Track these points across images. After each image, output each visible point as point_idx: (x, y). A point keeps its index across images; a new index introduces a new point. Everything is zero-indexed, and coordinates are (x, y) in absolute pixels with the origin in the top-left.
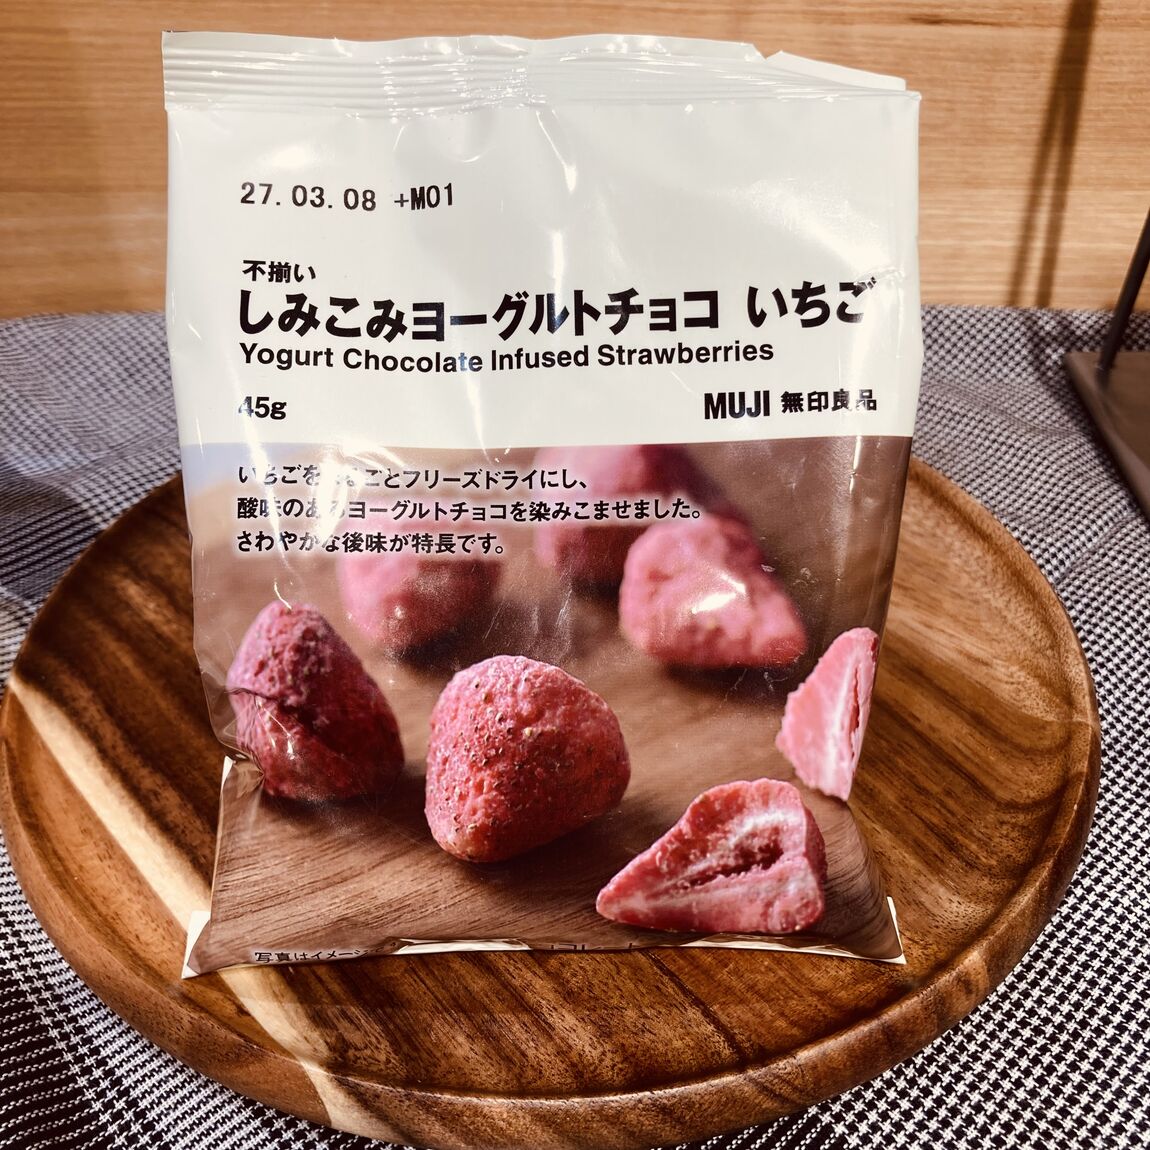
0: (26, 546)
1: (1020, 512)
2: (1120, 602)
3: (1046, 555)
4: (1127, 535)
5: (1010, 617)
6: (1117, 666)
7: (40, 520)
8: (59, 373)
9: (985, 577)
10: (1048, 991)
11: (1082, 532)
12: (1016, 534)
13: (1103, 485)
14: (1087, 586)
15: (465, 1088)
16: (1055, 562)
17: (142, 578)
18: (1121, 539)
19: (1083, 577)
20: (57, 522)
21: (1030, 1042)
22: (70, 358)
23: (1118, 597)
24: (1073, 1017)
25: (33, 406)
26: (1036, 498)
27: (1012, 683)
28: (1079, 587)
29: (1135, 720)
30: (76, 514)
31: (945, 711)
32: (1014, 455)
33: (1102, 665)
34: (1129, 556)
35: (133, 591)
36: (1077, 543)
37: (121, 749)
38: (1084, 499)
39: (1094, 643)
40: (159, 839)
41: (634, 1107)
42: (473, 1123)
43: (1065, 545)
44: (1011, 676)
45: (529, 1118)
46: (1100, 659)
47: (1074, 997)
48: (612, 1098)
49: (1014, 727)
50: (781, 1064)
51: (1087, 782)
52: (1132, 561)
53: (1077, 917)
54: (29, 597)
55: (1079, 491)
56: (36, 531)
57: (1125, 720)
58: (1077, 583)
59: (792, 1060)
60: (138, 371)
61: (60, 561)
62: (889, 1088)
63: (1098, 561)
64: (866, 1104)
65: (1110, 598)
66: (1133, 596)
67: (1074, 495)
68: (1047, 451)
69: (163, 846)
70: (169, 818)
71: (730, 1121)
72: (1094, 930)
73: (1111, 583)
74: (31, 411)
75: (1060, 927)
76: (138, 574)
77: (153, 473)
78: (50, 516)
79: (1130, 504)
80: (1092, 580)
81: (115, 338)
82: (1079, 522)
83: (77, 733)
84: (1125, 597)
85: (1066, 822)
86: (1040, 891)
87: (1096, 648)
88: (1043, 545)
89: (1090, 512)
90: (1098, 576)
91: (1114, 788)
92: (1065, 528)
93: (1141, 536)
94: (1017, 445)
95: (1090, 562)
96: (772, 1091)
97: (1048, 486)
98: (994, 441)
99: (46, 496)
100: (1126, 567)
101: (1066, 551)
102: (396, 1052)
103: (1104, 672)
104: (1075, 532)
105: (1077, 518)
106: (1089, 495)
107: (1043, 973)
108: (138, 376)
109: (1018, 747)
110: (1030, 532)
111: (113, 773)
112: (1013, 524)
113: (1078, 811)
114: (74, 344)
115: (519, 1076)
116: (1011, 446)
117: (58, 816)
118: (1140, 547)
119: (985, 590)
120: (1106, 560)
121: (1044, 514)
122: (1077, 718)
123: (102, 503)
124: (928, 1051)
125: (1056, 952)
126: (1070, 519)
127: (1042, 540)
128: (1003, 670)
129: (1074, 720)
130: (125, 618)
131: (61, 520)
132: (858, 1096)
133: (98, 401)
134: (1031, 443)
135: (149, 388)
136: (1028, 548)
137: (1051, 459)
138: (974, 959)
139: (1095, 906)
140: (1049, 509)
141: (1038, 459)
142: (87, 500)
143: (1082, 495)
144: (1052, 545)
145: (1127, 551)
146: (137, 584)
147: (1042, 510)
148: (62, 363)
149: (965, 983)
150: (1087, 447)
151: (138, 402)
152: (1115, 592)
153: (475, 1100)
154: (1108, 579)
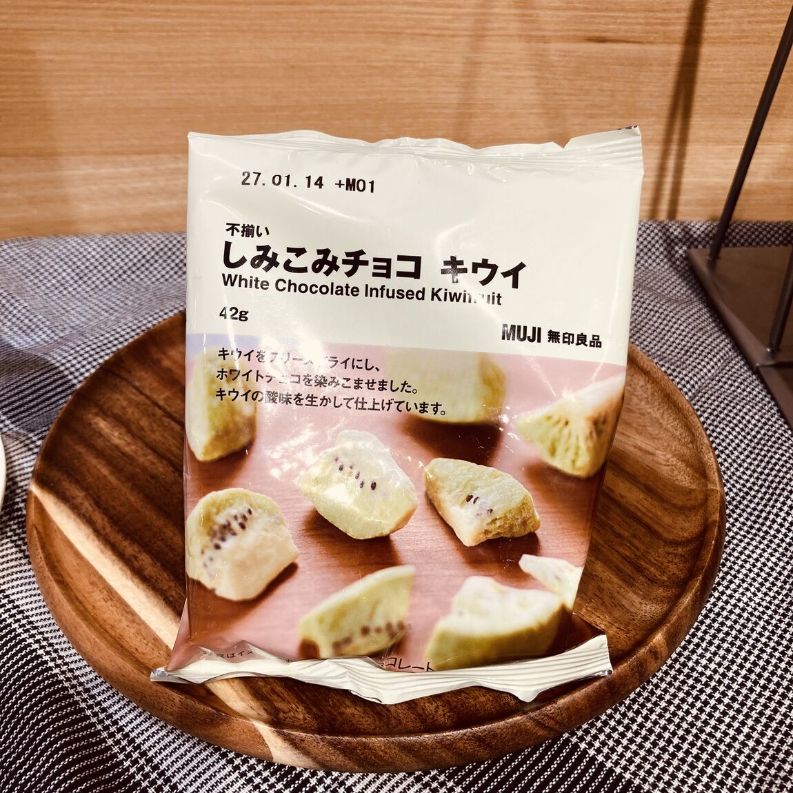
0: (25, 397)
1: (665, 355)
2: (730, 411)
3: (683, 382)
4: (732, 367)
5: (664, 423)
6: (731, 451)
7: (33, 379)
8: (32, 278)
9: (647, 398)
10: (702, 656)
11: (704, 366)
12: (663, 369)
13: (716, 335)
14: (710, 401)
15: (356, 732)
16: (688, 386)
17: (107, 416)
18: (729, 371)
19: (707, 396)
20: (44, 380)
21: (693, 687)
22: (38, 267)
23: (729, 408)
24: (717, 671)
25: (17, 301)
26: (674, 345)
27: (668, 466)
28: (705, 402)
29: (744, 486)
30: (56, 374)
31: (628, 485)
32: (659, 317)
33: (722, 452)
34: (735, 381)
35: (102, 424)
36: (702, 373)
37: (108, 529)
38: (704, 345)
39: (716, 438)
40: (141, 586)
41: (461, 739)
42: (363, 753)
43: (695, 375)
44: (667, 461)
45: (397, 749)
46: (720, 448)
47: (717, 659)
48: (448, 734)
49: (671, 493)
50: (548, 708)
51: (719, 527)
52: (736, 384)
53: (716, 610)
54: (32, 431)
55: (701, 340)
56: (31, 386)
57: (738, 486)
58: (703, 399)
59: (554, 705)
60: (86, 275)
61: (48, 405)
62: (610, 720)
63: (715, 385)
64: (598, 730)
65: (724, 409)
66: (738, 407)
67: (698, 343)
68: (680, 314)
69: (144, 591)
70: (146, 573)
71: (518, 744)
72: (727, 618)
73: (724, 399)
74: (16, 304)
75: (706, 616)
76: (105, 413)
77: (105, 345)
78: (40, 376)
79: (733, 347)
80: (713, 398)
81: (68, 253)
82: (702, 360)
83: (78, 520)
84: (734, 407)
85: (708, 552)
86: (695, 595)
87: (718, 441)
88: (681, 376)
89: (708, 353)
90: (716, 394)
91: (735, 529)
92: (694, 364)
93: (741, 368)
94: (661, 310)
95: (710, 385)
96: (543, 725)
97: (681, 337)
98: (646, 309)
99: (34, 362)
100: (733, 388)
101: (695, 379)
102: (309, 713)
103: (723, 456)
104: (700, 367)
105: (701, 357)
106: (707, 342)
107: (698, 645)
108: (85, 279)
109: (674, 506)
110: (672, 367)
111: (105, 545)
112: (661, 363)
113: (715, 545)
114: (41, 258)
115: (387, 725)
116: (657, 312)
117: (74, 574)
118: (741, 375)
119: (648, 406)
120: (721, 384)
121: (680, 355)
122: (710, 486)
123: (73, 366)
124: (632, 695)
125: (705, 632)
126: (696, 358)
127: (680, 373)
128: (662, 457)
129: (709, 488)
130: (100, 443)
131: (47, 378)
132: (592, 725)
133: (60, 295)
134: (669, 309)
135: (93, 286)
136: (671, 377)
137: (682, 319)
138: (659, 638)
139: (727, 602)
140: (683, 352)
141: (674, 320)
142: (63, 364)
143: (703, 342)
144: (686, 375)
145: (733, 378)
146: (105, 420)
147: (679, 353)
148: (34, 271)
149: (654, 653)
150: (704, 310)
151: (86, 296)
152: (728, 405)
153: (364, 739)
154: (723, 396)
